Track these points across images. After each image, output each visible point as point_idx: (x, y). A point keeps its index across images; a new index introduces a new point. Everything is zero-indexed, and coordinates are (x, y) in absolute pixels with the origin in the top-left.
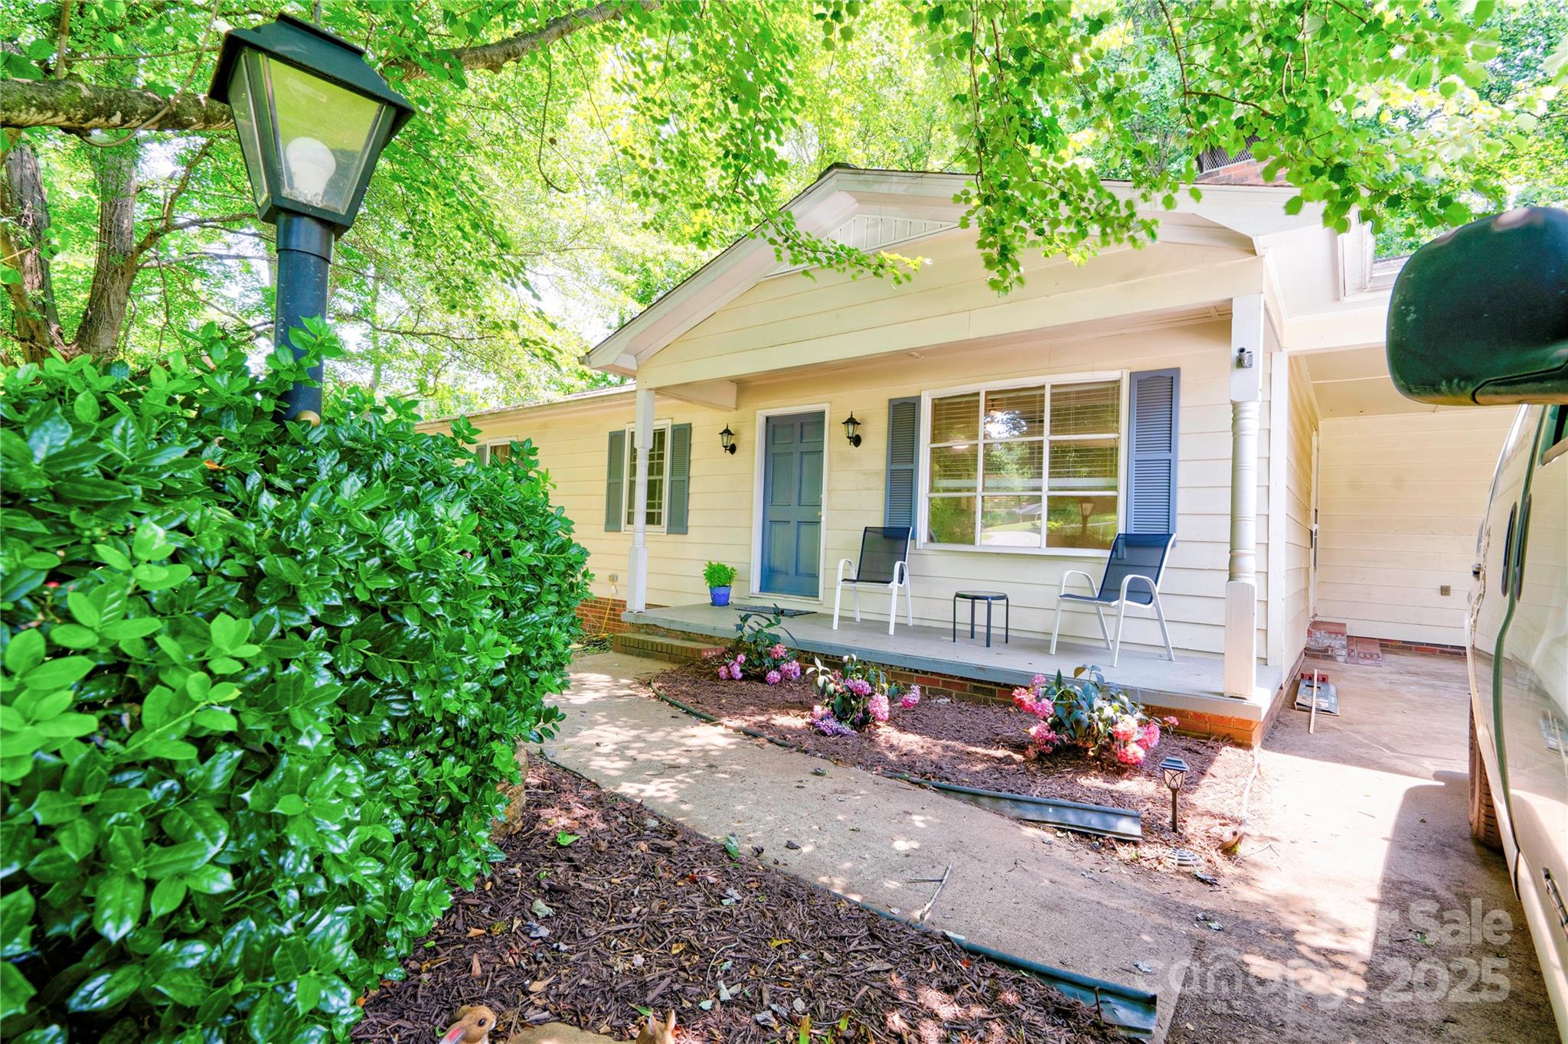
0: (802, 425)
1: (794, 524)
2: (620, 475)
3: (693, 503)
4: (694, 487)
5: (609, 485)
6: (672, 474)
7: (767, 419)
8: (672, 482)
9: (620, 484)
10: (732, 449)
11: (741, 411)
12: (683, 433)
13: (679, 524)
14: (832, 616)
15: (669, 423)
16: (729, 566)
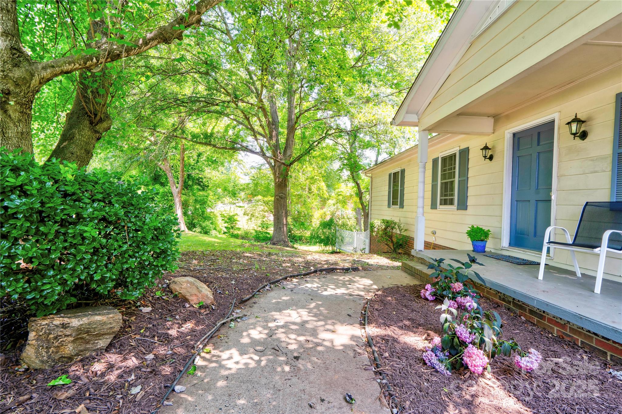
0: (539, 134)
1: (533, 202)
2: (437, 181)
3: (471, 192)
4: (471, 183)
5: (432, 185)
6: (459, 177)
7: (514, 135)
8: (459, 181)
9: (437, 185)
10: (491, 158)
11: (496, 134)
12: (465, 153)
13: (463, 205)
14: (539, 264)
15: (458, 149)
16: (486, 229)
